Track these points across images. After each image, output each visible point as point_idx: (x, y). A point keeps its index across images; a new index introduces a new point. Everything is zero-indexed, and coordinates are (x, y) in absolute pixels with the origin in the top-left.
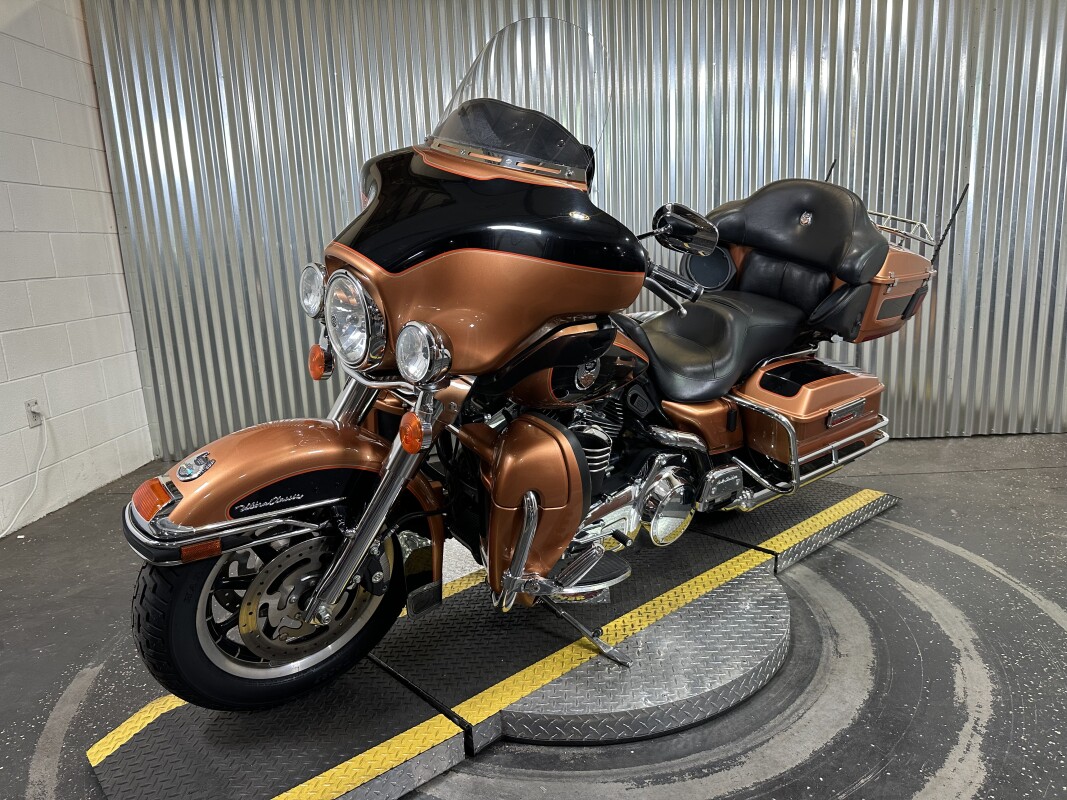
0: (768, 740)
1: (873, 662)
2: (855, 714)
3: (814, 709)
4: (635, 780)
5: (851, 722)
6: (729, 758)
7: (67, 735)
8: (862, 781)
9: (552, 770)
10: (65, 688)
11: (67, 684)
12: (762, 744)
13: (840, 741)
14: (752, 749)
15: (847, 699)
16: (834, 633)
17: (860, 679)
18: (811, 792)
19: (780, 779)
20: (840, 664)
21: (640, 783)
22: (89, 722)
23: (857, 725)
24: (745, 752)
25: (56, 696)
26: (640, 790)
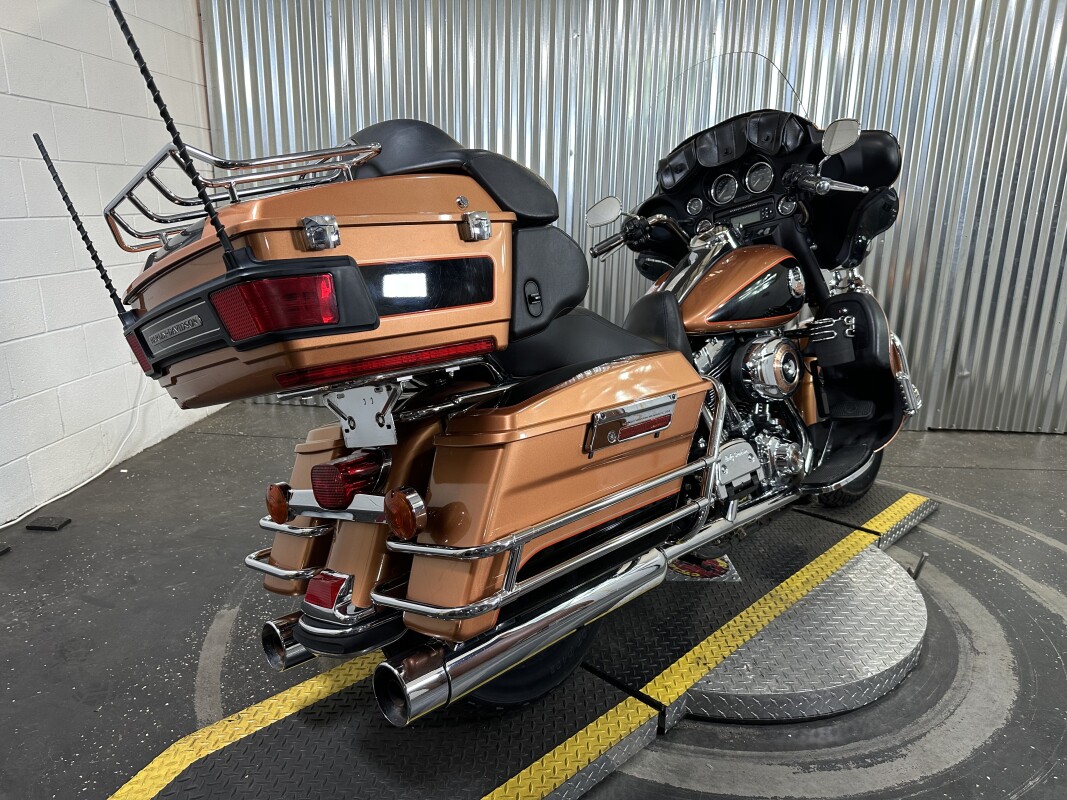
0: (925, 734)
1: (1014, 662)
2: (1007, 714)
3: (963, 706)
4: (800, 764)
5: (1005, 722)
6: (889, 750)
7: (222, 676)
8: (1031, 783)
9: (713, 748)
10: (207, 629)
11: (209, 624)
12: (919, 737)
13: (998, 739)
14: (911, 741)
15: (996, 698)
16: (967, 630)
17: (1004, 679)
18: (981, 789)
19: (946, 775)
20: (980, 661)
21: (806, 767)
22: (241, 664)
23: (1011, 725)
24: (904, 744)
25: (201, 636)
26: (807, 775)
